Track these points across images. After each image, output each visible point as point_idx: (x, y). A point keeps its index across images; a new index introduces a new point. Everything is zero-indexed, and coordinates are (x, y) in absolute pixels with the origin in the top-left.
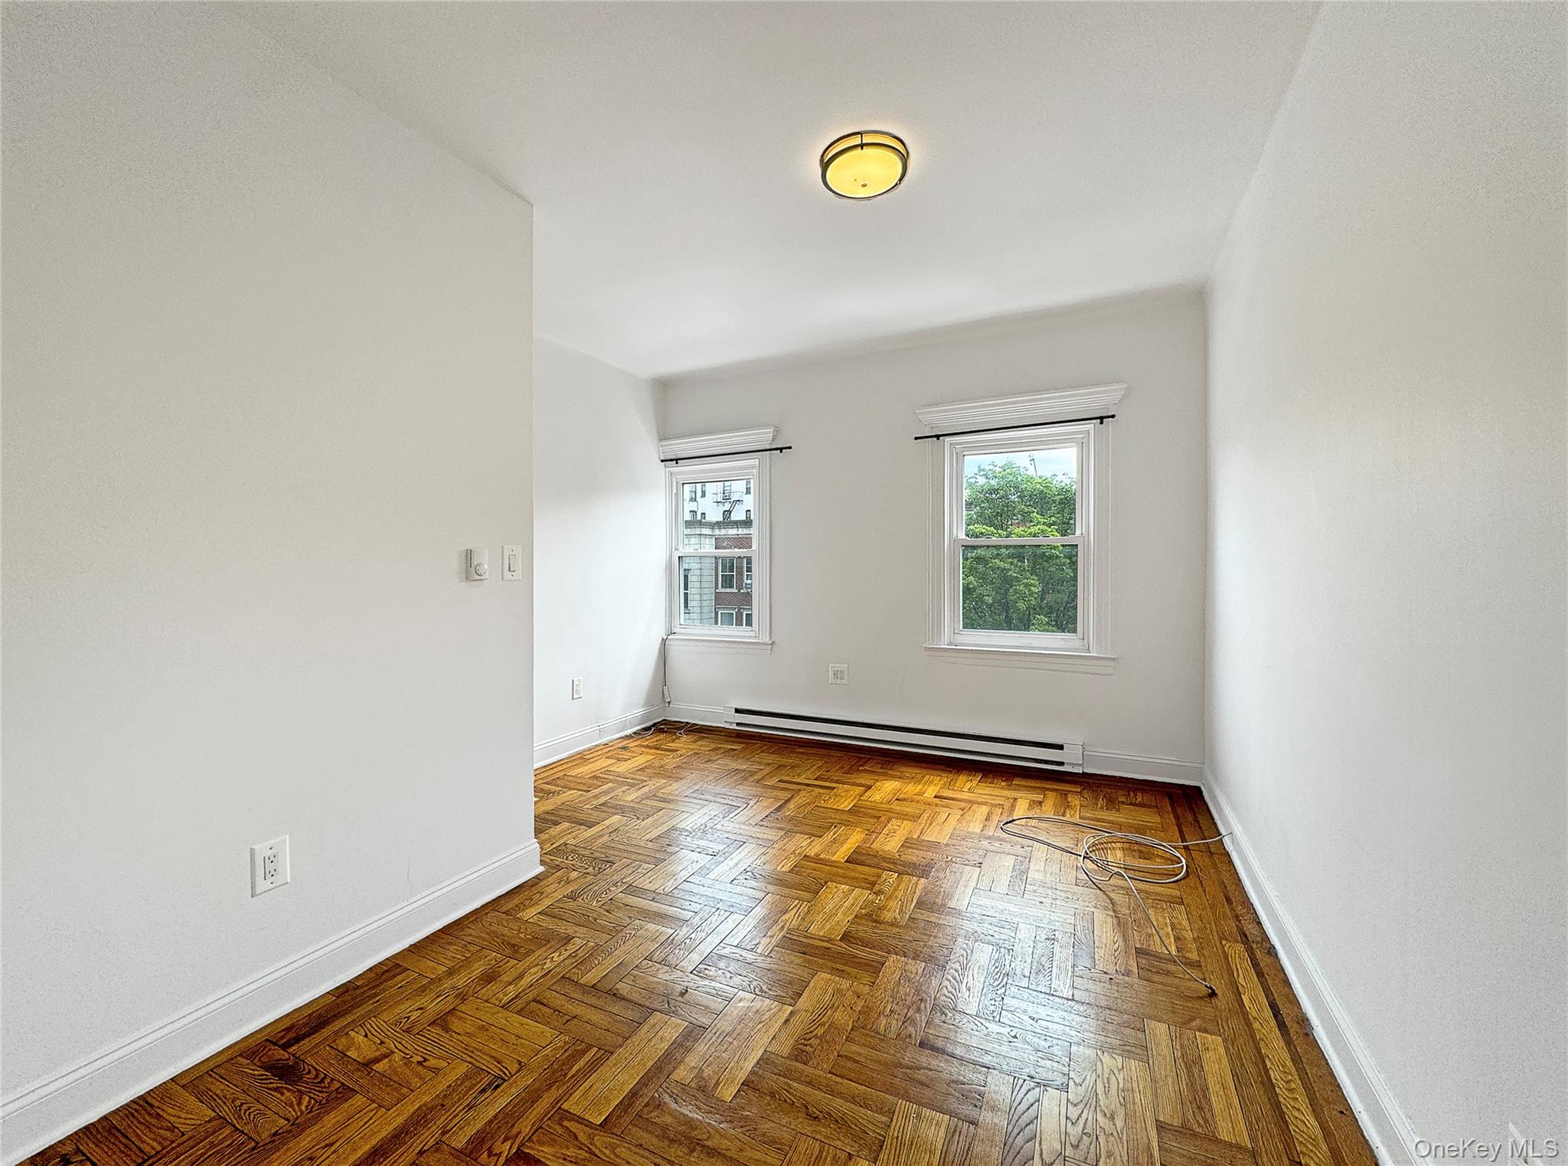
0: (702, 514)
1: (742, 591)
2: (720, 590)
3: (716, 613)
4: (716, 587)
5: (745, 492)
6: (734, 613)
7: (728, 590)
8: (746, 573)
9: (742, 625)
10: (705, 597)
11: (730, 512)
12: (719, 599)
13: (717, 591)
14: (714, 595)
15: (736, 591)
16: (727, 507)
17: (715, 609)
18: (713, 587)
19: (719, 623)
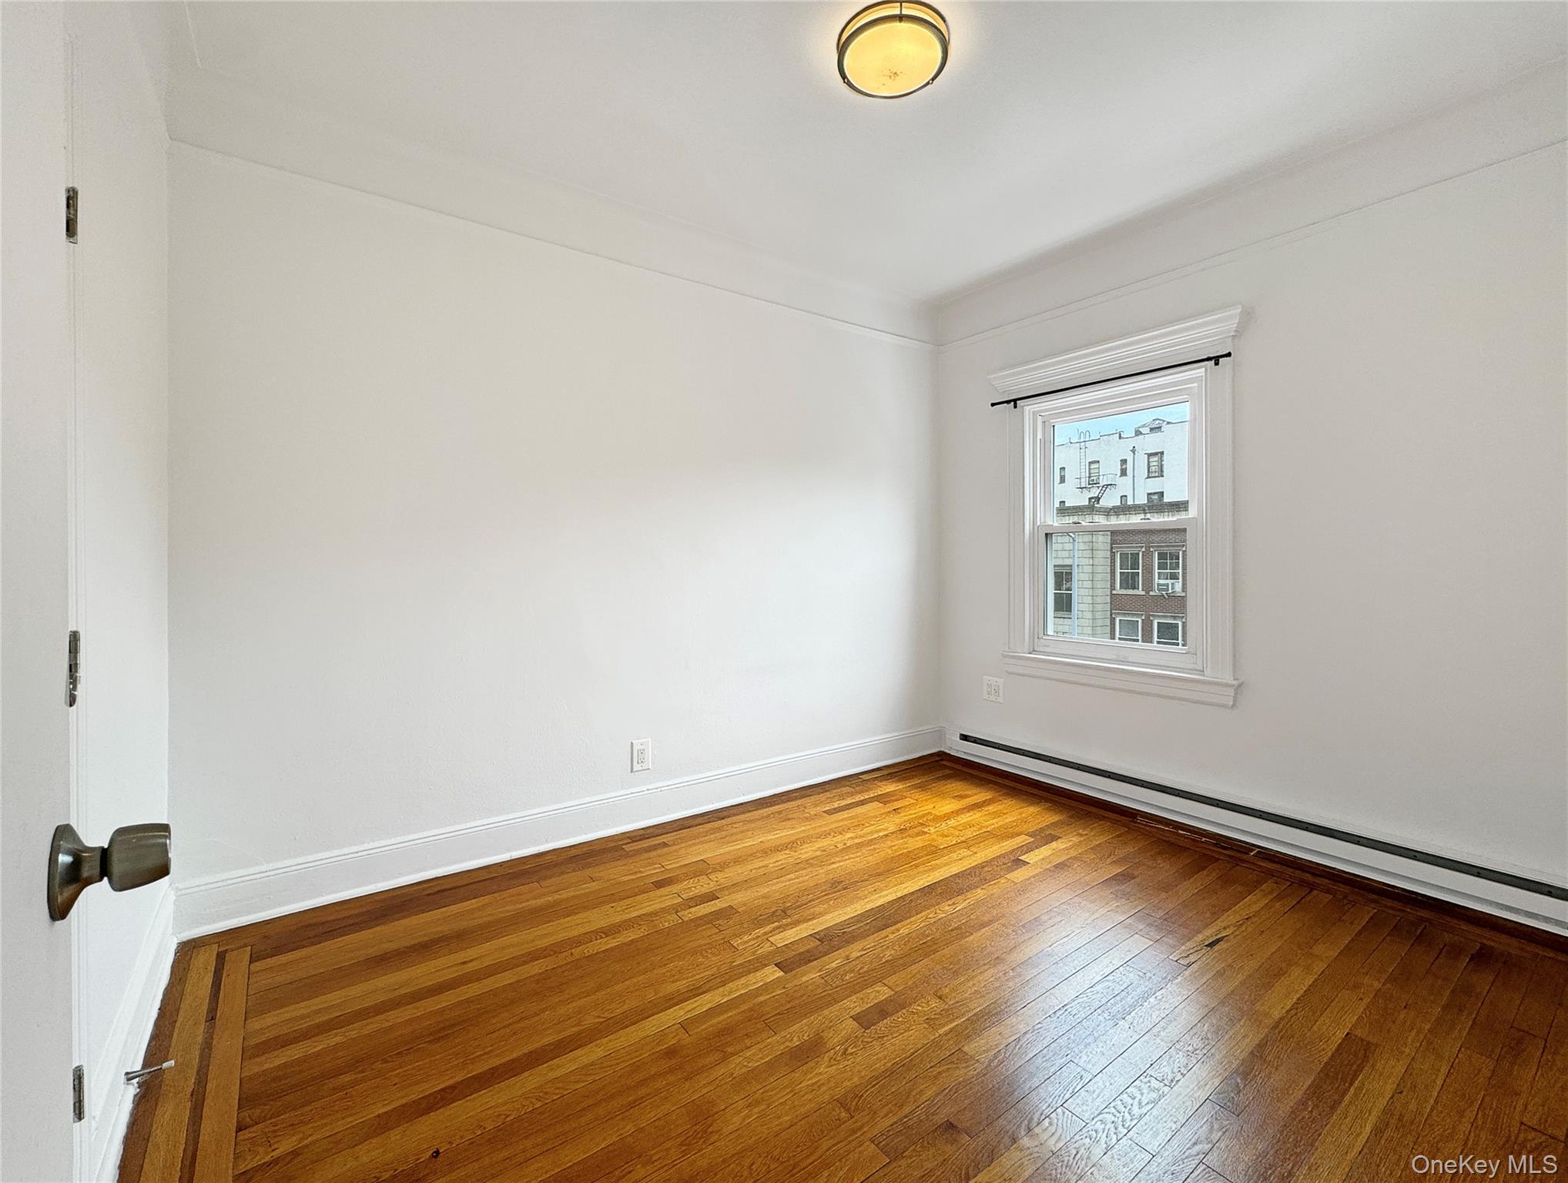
0: (1061, 502)
1: (1151, 593)
2: (1118, 590)
3: (1113, 621)
4: (1113, 588)
5: (1119, 474)
6: (1140, 621)
7: (1131, 592)
8: (1157, 571)
9: (1151, 642)
10: (1099, 600)
11: (1098, 499)
12: (1117, 604)
13: (1114, 592)
14: (1109, 597)
15: (1143, 593)
16: (1095, 492)
17: (1111, 615)
18: (1109, 587)
19: (1117, 635)
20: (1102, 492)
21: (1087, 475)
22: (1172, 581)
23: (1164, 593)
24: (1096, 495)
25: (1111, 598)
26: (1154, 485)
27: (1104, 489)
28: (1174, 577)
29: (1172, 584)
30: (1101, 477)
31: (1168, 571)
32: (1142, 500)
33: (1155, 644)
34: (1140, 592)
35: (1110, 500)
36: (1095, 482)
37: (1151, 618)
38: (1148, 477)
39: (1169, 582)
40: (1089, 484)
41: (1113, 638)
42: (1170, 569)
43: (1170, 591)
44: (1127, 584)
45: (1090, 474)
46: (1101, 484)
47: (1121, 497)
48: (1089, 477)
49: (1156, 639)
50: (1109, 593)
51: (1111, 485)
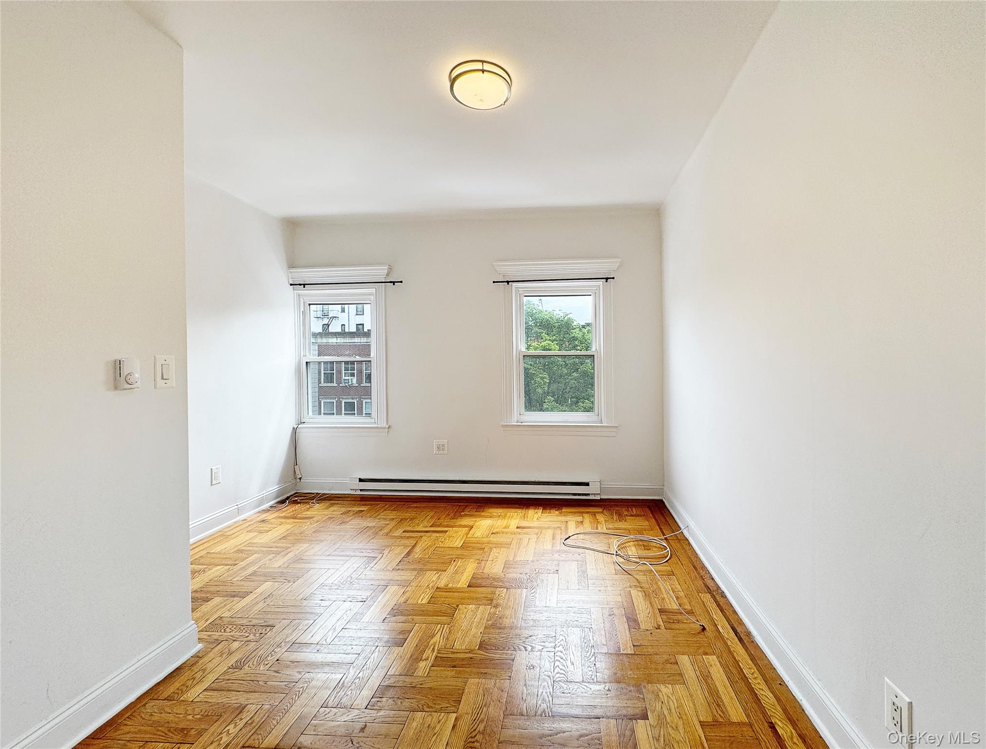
1: (341, 385)
2: (323, 384)
3: (320, 403)
4: (320, 382)
5: (340, 311)
6: (335, 402)
7: (329, 385)
8: (343, 372)
11: (328, 326)
12: (322, 392)
13: (320, 385)
14: (317, 388)
15: (336, 385)
16: (326, 321)
17: (319, 400)
18: (317, 382)
19: (322, 412)
20: (330, 321)
21: (321, 310)
22: (352, 377)
23: (347, 384)
24: (326, 323)
25: (319, 389)
26: (359, 320)
27: (331, 319)
28: (353, 375)
29: (352, 379)
30: (330, 312)
31: (350, 372)
32: (353, 329)
33: (343, 415)
34: (335, 384)
35: (335, 328)
36: (326, 314)
37: (341, 400)
38: (357, 314)
39: (350, 378)
40: (322, 315)
41: (320, 414)
42: (351, 371)
43: (350, 384)
44: (328, 380)
45: (323, 309)
46: (329, 317)
47: (342, 325)
48: (323, 311)
49: (343, 412)
50: (317, 386)
51: (335, 317)
